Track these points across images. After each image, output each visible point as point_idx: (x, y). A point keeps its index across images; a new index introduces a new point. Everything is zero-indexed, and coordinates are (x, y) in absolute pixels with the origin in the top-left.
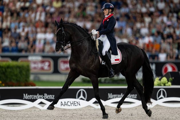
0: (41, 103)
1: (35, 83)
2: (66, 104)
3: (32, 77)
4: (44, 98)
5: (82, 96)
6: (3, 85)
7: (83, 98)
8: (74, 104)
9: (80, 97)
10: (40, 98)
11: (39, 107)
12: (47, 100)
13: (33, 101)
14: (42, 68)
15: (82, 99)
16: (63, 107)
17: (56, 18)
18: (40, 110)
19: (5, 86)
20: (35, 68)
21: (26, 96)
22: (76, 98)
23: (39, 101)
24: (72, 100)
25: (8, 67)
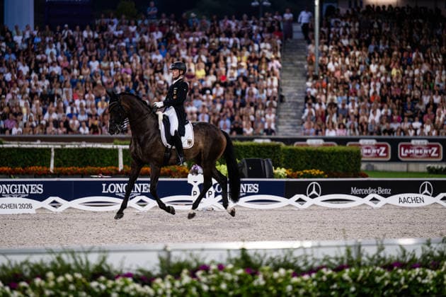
0: (374, 199)
1: (367, 173)
2: (405, 201)
3: (363, 166)
4: (377, 193)
5: (426, 191)
6: (326, 176)
7: (429, 193)
8: (416, 200)
9: (424, 192)
10: (372, 192)
11: (371, 204)
12: (381, 195)
13: (363, 196)
14: (377, 155)
15: (426, 194)
16: (401, 204)
17: (395, 91)
18: (373, 208)
19: (328, 177)
20: (367, 154)
21: (354, 190)
22: (418, 193)
23: (371, 196)
24: (413, 195)
25: (333, 153)
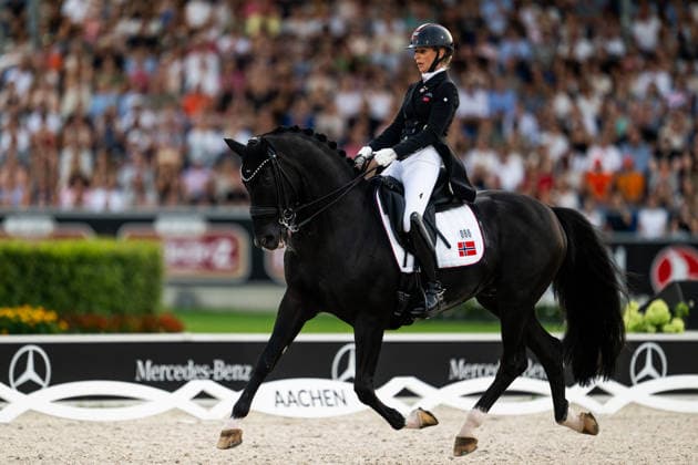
1: (180, 319)
2: (293, 399)
3: (168, 298)
4: (211, 377)
5: (352, 371)
6: (64, 326)
8: (322, 397)
9: (346, 375)
10: (200, 376)
11: (197, 409)
12: (223, 383)
13: (171, 386)
15: (351, 380)
16: (282, 411)
17: (258, 79)
18: (199, 421)
19: (70, 331)
21: (146, 370)
22: (329, 377)
23: (194, 386)
24: (315, 385)
25: (81, 259)
